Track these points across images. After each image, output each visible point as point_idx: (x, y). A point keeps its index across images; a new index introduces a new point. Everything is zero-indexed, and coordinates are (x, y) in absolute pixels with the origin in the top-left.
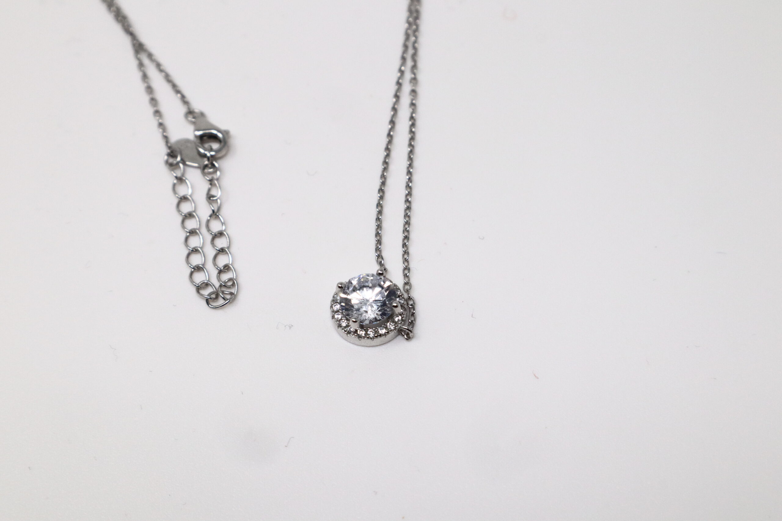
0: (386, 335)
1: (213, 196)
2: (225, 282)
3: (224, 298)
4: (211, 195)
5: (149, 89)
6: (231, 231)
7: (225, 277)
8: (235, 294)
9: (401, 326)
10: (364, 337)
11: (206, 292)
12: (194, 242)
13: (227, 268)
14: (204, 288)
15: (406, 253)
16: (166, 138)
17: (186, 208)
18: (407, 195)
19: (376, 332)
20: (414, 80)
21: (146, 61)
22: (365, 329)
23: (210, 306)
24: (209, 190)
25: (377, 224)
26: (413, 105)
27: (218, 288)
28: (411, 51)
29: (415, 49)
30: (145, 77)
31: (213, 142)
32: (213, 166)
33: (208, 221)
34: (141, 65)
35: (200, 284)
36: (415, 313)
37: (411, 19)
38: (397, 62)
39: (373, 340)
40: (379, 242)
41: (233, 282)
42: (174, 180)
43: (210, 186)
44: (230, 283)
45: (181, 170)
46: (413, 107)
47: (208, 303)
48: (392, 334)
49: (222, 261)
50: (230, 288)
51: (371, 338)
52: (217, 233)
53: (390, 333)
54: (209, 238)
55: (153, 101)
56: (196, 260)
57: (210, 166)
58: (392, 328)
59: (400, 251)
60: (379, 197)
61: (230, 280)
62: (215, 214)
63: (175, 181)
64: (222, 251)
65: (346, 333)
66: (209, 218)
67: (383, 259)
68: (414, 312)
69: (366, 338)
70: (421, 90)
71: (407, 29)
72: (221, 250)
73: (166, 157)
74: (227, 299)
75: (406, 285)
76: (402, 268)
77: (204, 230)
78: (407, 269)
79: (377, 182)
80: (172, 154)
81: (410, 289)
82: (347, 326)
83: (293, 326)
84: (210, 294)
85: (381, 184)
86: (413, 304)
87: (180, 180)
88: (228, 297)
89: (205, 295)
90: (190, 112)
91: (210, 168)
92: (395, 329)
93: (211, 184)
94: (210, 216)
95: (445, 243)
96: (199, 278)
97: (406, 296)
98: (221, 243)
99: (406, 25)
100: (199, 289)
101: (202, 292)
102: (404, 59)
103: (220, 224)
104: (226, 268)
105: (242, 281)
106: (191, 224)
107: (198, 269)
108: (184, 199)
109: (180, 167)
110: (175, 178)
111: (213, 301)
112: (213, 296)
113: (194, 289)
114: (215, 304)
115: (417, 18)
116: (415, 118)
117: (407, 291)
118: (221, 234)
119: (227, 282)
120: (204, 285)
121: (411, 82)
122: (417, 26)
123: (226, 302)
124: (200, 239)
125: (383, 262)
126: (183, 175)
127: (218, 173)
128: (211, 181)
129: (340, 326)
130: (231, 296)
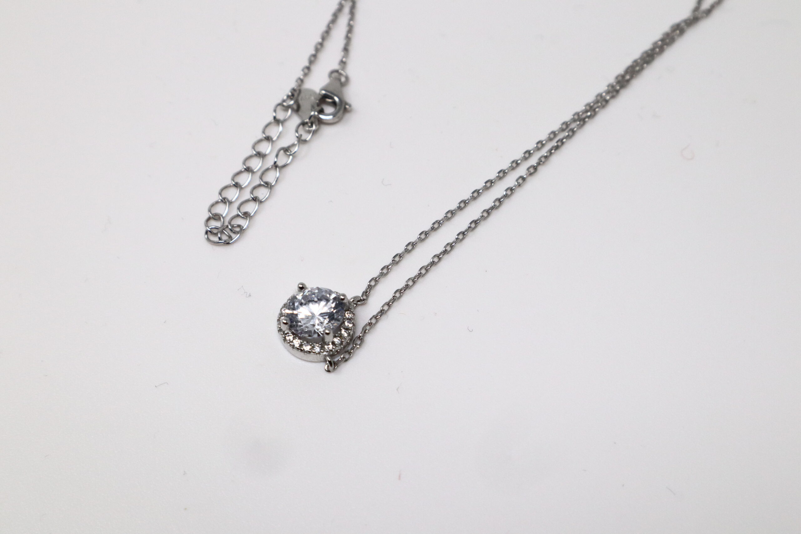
0: (307, 353)
2: (233, 226)
3: (220, 239)
4: (290, 149)
5: (326, 35)
6: (279, 189)
7: (237, 222)
8: (233, 240)
10: (289, 342)
11: (214, 224)
12: (242, 179)
13: (246, 215)
14: (215, 220)
16: (301, 81)
17: (264, 147)
19: (301, 345)
20: (545, 159)
22: (295, 336)
23: (206, 236)
24: (294, 145)
27: (224, 227)
32: (312, 126)
33: (268, 170)
34: (340, 8)
35: (215, 214)
39: (294, 350)
41: (241, 230)
42: (271, 120)
43: (295, 142)
44: (237, 229)
45: (287, 114)
47: (207, 232)
48: (312, 357)
49: (251, 208)
50: (234, 233)
52: (266, 183)
53: (312, 353)
54: (256, 183)
55: (320, 46)
56: (230, 194)
57: (310, 125)
61: (239, 226)
62: (275, 166)
64: (255, 199)
65: (279, 329)
69: (289, 345)
73: (284, 97)
77: (259, 174)
80: (292, 98)
87: (278, 122)
89: (210, 226)
90: (338, 72)
91: (309, 127)
93: (299, 141)
94: (271, 167)
95: (436, 313)
96: (220, 209)
97: (359, 333)
98: (262, 193)
100: (210, 217)
101: (210, 222)
103: (274, 178)
106: (255, 163)
107: (225, 201)
108: (270, 140)
109: (288, 111)
110: (273, 118)
111: (211, 235)
112: (215, 231)
114: (211, 238)
115: (601, 107)
116: (514, 191)
117: (364, 331)
118: (269, 186)
119: (235, 226)
120: (217, 217)
121: (540, 159)
124: (248, 179)
125: (369, 293)
126: (285, 120)
127: (311, 135)
128: (298, 138)
129: (280, 318)
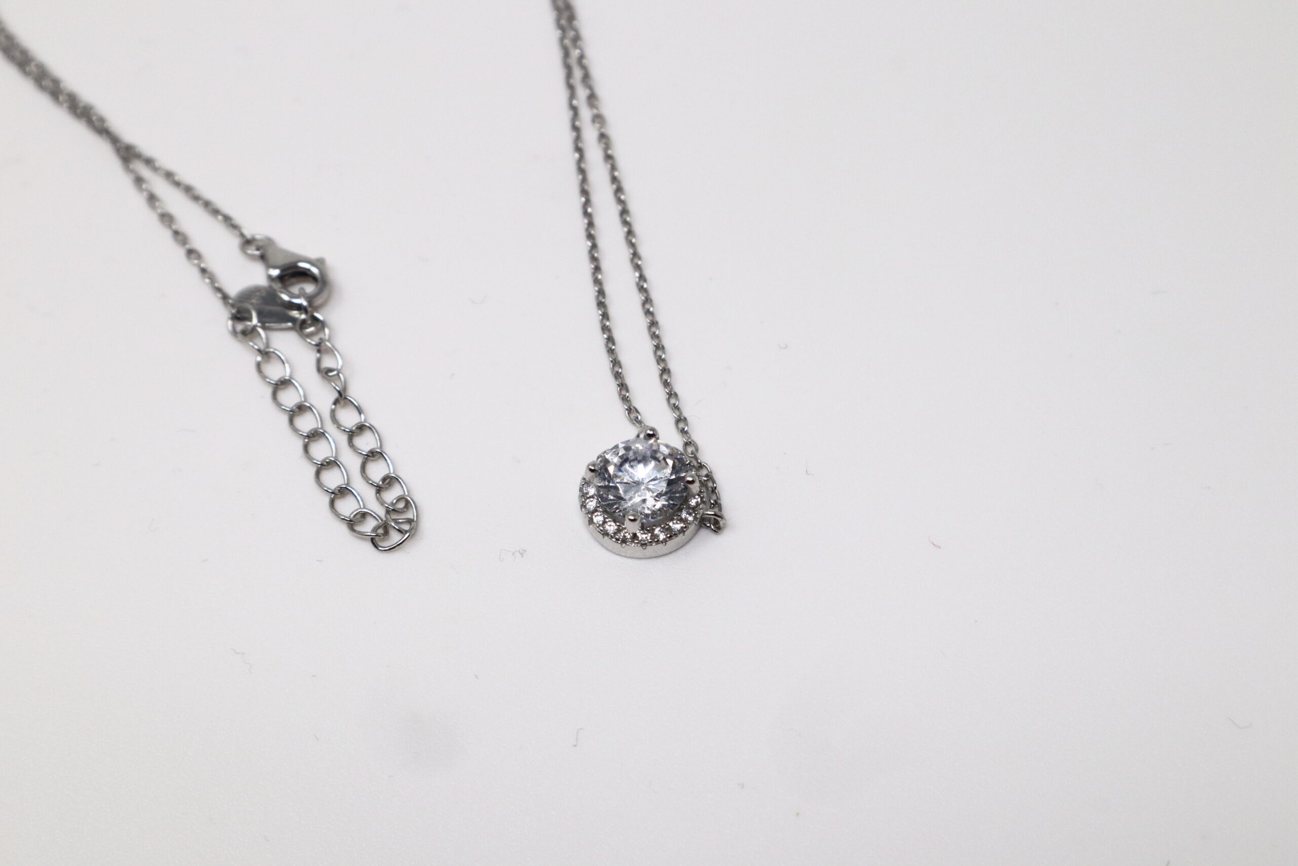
0: (685, 531)
1: (331, 370)
2: (393, 504)
3: (400, 531)
4: (325, 368)
5: (167, 218)
7: (391, 496)
8: (415, 519)
9: (704, 512)
10: (650, 542)
11: (368, 526)
12: (320, 451)
13: (389, 481)
14: (360, 522)
15: (672, 395)
16: (220, 292)
17: (289, 398)
18: (644, 304)
19: (667, 530)
20: (598, 119)
21: (145, 172)
22: (648, 529)
23: (380, 548)
24: (319, 361)
25: (611, 359)
26: (609, 158)
27: (386, 517)
28: (578, 73)
29: (584, 68)
30: (152, 199)
31: (304, 281)
32: (316, 320)
33: (333, 413)
34: (139, 181)
35: (352, 516)
36: (717, 488)
37: (563, 22)
38: (562, 93)
39: (666, 544)
40: (623, 386)
41: (406, 501)
42: (256, 357)
43: (318, 355)
44: (401, 505)
45: (262, 339)
46: (610, 161)
47: (375, 544)
48: (692, 528)
49: (377, 471)
50: (404, 512)
51: (662, 542)
52: (354, 428)
53: (689, 526)
54: (343, 439)
55: (179, 237)
56: (333, 479)
57: (309, 322)
58: (691, 518)
59: (661, 393)
60: (601, 315)
61: (399, 499)
62: (342, 398)
63: (259, 359)
64: (372, 455)
65: (619, 542)
66: (333, 407)
67: (637, 411)
68: (715, 485)
69: (654, 544)
70: (613, 131)
71: (562, 39)
72: (370, 455)
73: (230, 323)
74: (406, 532)
75: (687, 447)
76: (673, 421)
77: (330, 428)
78: (680, 420)
79: (591, 291)
80: (239, 316)
81: (697, 450)
82: (619, 531)
83: (526, 551)
84: (375, 529)
85: (597, 294)
86: (710, 474)
87: (266, 354)
88: (406, 527)
89: (367, 532)
90: (247, 242)
91: (311, 326)
92: (695, 518)
93: (319, 351)
94: (336, 402)
96: (347, 507)
97: (695, 463)
98: (366, 443)
99: (558, 33)
100: (351, 524)
101: (359, 528)
102: (571, 88)
103: (356, 413)
104: (387, 481)
105: (419, 496)
106: (306, 423)
107: (343, 492)
108: (283, 384)
109: (259, 334)
110: (257, 352)
111: (383, 540)
112: (381, 531)
113: (343, 528)
114: (387, 544)
115: (572, 18)
116: (618, 178)
117: (694, 455)
118: (361, 428)
119: (396, 503)
120: (358, 516)
121: (593, 121)
122: (576, 30)
123: (404, 536)
124: (330, 443)
125: (639, 417)
126: (268, 345)
127: (327, 331)
128: (319, 348)
129: (605, 534)
130: (411, 524)
